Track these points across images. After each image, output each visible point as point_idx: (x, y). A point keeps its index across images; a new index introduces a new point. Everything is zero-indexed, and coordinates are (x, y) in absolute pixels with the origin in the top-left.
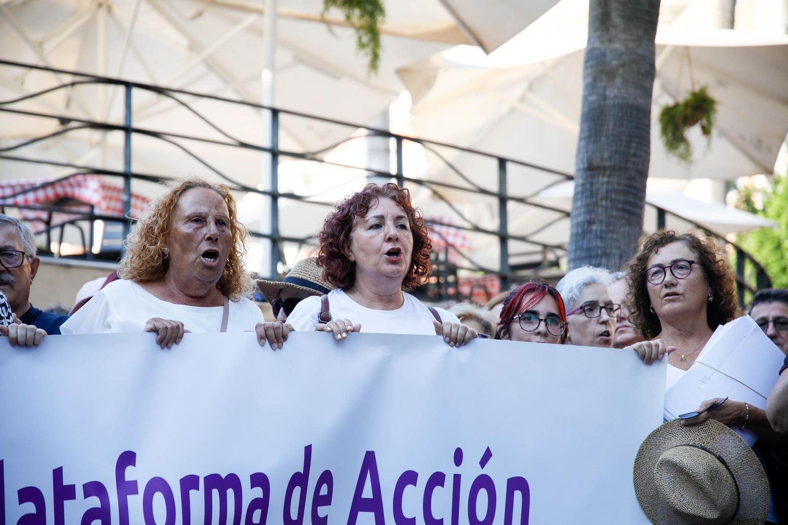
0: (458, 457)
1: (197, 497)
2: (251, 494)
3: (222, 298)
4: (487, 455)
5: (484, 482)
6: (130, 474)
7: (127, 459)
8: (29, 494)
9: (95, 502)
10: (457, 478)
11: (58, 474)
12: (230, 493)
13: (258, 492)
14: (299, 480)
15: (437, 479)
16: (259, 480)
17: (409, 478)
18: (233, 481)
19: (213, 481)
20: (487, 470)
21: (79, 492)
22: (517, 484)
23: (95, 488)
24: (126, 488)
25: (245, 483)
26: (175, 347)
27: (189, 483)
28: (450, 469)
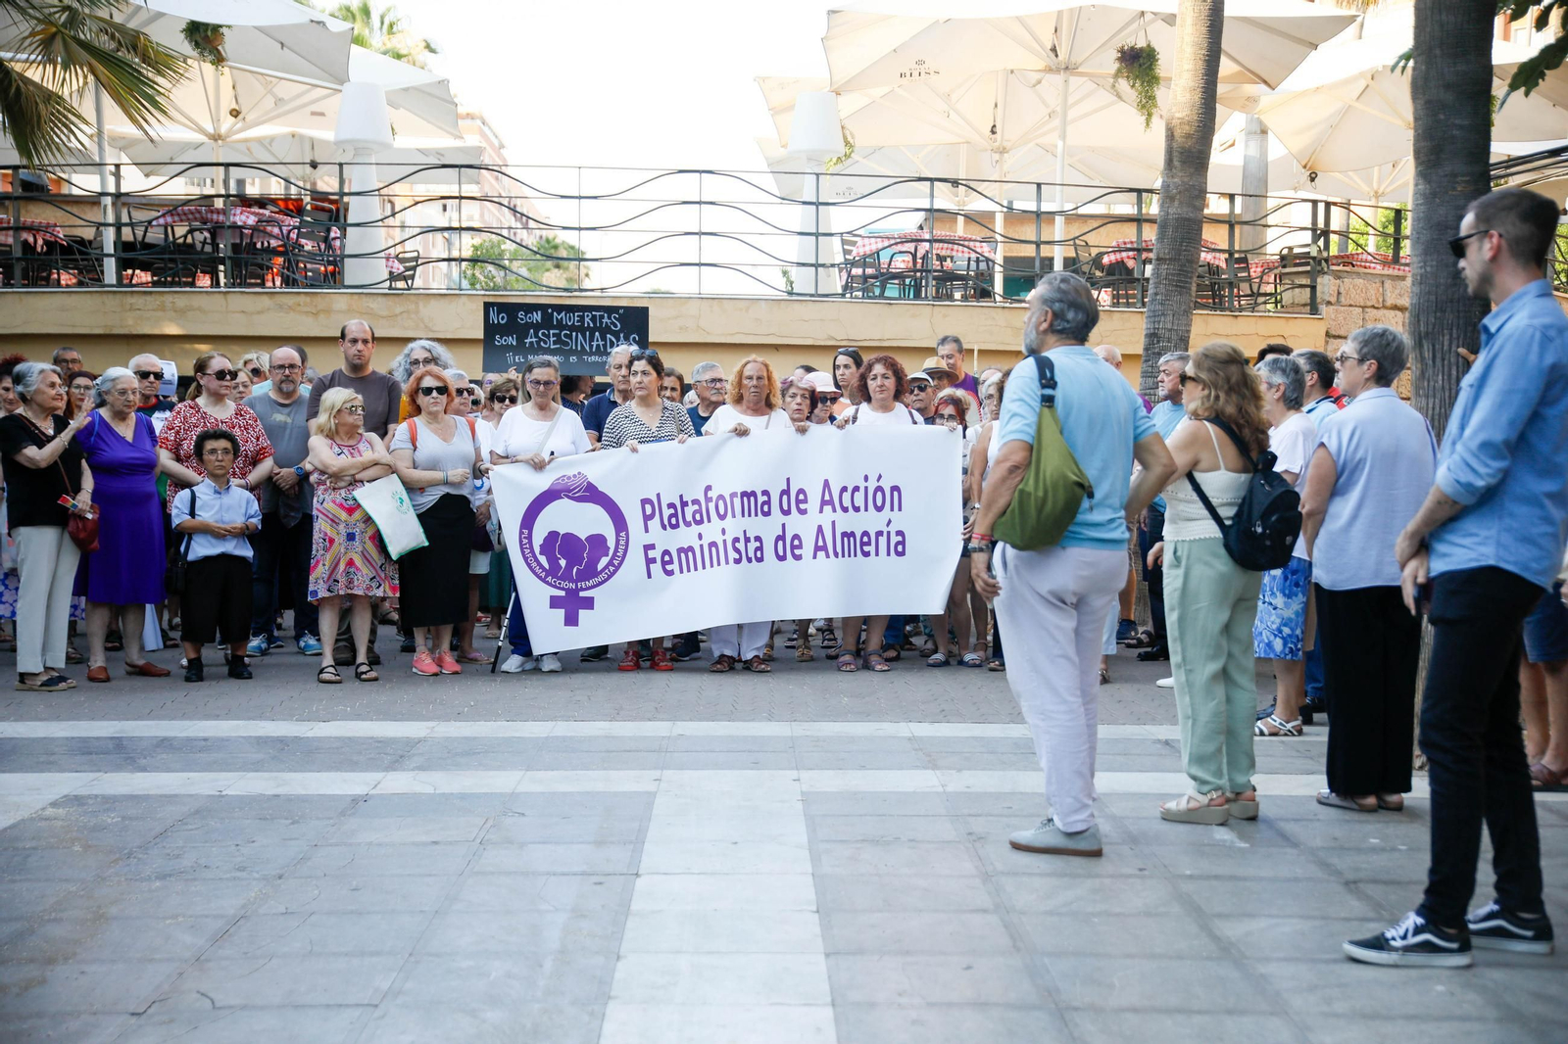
0: (866, 478)
1: (737, 501)
2: (761, 499)
3: (768, 410)
4: (880, 477)
5: (879, 489)
6: (710, 494)
7: (708, 488)
8: (671, 506)
9: (696, 507)
10: (866, 488)
11: (681, 496)
12: (752, 499)
13: (765, 498)
14: (786, 492)
15: (856, 489)
16: (765, 493)
17: (844, 489)
18: (753, 494)
19: (744, 494)
20: (880, 484)
21: (690, 503)
22: (895, 488)
23: (696, 502)
24: (708, 500)
25: (759, 495)
26: (743, 438)
27: (733, 495)
28: (862, 485)
